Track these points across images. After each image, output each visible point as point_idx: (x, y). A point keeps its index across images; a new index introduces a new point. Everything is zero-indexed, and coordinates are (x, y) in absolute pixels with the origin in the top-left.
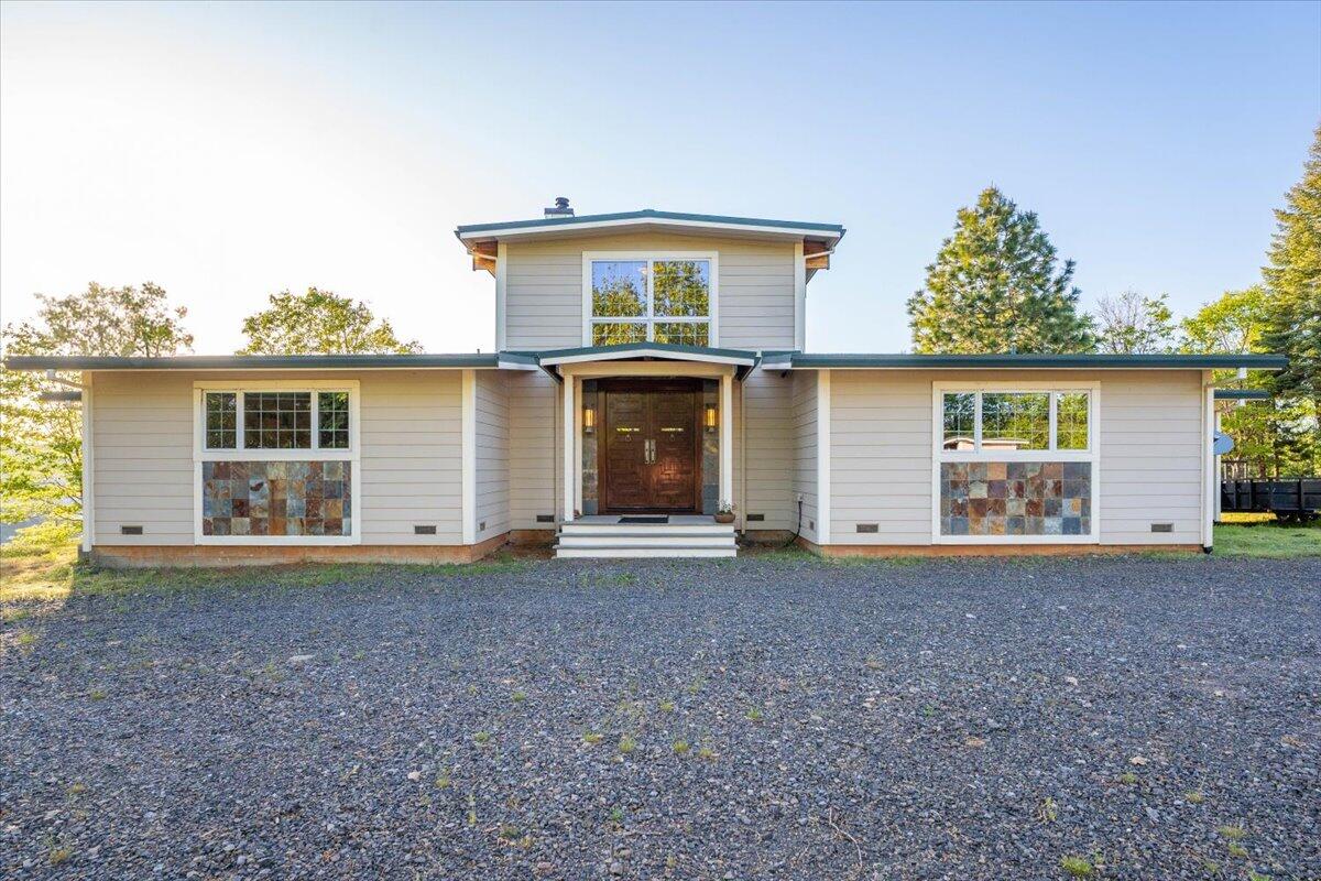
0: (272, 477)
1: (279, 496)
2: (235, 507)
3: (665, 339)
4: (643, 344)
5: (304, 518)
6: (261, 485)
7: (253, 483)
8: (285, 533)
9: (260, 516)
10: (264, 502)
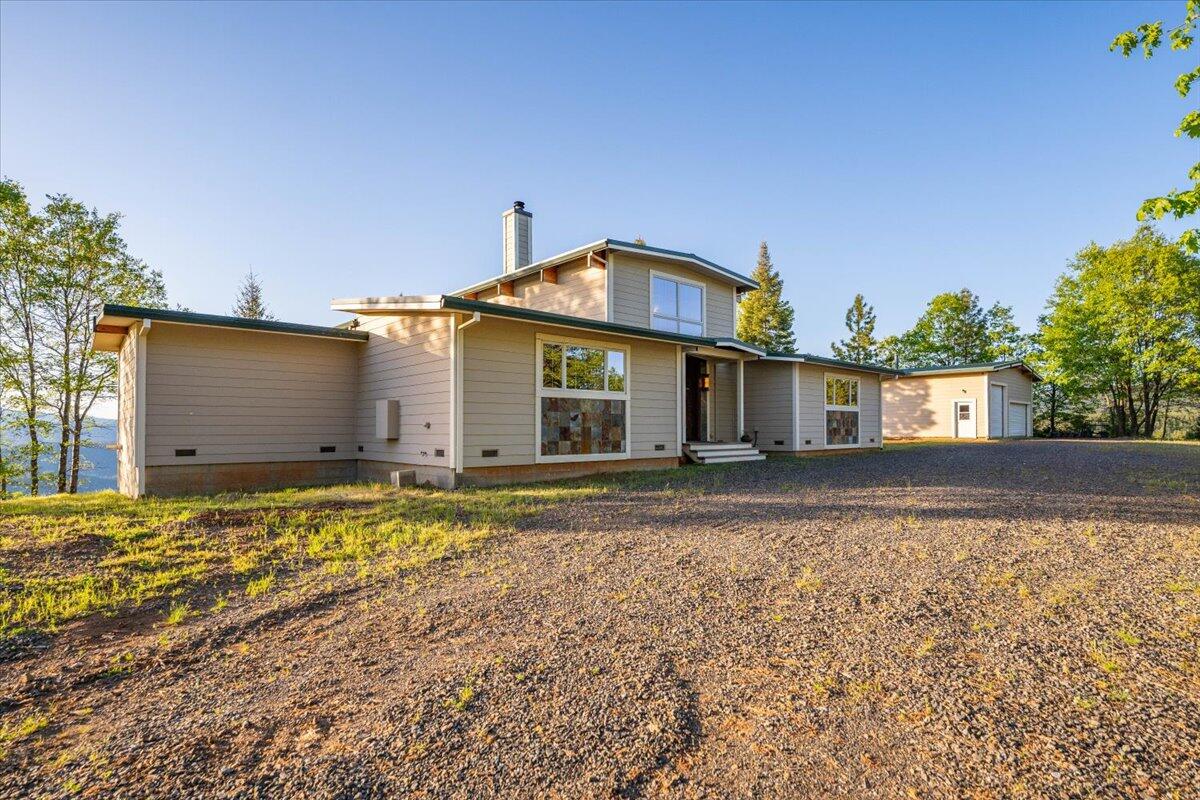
0: (583, 410)
1: (587, 425)
2: (561, 433)
3: (742, 340)
4: (730, 340)
5: (600, 440)
6: (577, 416)
7: (572, 415)
8: (590, 452)
9: (576, 439)
10: (578, 429)
